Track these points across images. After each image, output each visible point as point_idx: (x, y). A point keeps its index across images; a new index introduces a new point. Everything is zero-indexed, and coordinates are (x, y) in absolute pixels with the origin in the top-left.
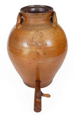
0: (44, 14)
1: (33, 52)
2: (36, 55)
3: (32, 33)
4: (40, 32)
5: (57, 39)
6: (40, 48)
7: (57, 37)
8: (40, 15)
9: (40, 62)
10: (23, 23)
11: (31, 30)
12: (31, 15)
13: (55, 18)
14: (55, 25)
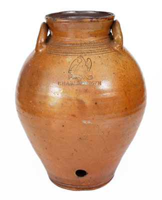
0: (94, 22)
1: (70, 100)
2: (77, 105)
3: (69, 59)
4: (85, 58)
5: (123, 74)
6: (86, 91)
7: (123, 69)
8: (86, 22)
9: (85, 122)
10: (51, 42)
11: (66, 54)
12: (68, 22)
13: (118, 31)
14: (118, 46)
